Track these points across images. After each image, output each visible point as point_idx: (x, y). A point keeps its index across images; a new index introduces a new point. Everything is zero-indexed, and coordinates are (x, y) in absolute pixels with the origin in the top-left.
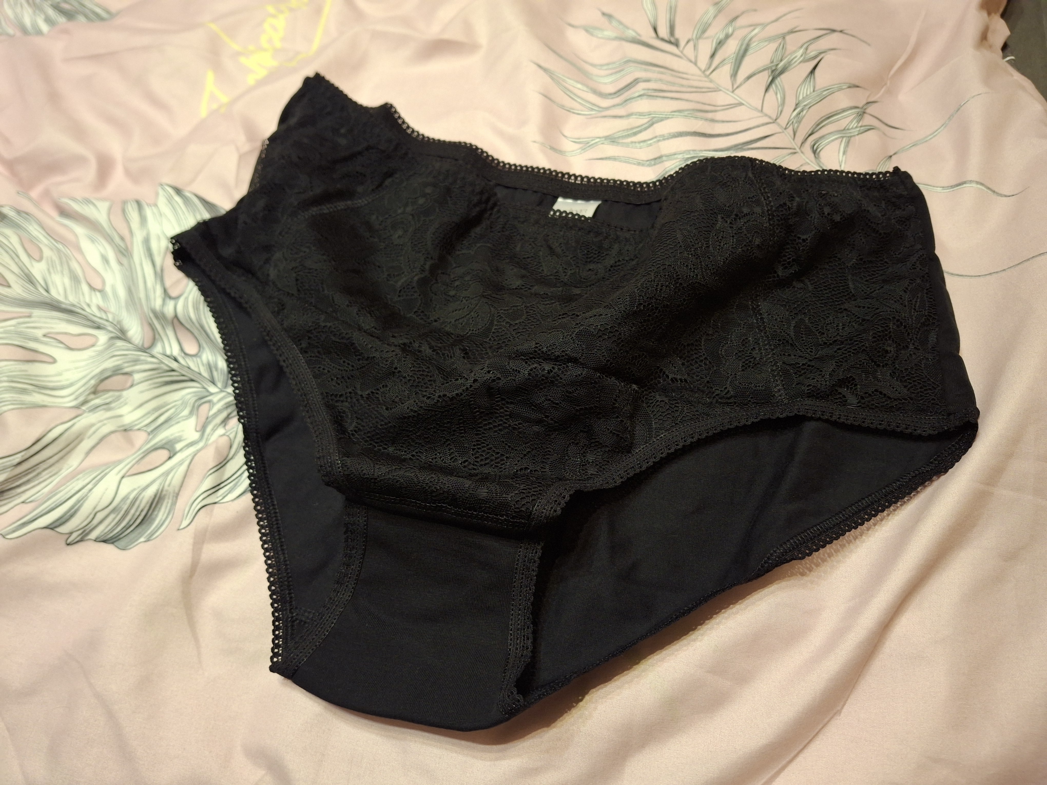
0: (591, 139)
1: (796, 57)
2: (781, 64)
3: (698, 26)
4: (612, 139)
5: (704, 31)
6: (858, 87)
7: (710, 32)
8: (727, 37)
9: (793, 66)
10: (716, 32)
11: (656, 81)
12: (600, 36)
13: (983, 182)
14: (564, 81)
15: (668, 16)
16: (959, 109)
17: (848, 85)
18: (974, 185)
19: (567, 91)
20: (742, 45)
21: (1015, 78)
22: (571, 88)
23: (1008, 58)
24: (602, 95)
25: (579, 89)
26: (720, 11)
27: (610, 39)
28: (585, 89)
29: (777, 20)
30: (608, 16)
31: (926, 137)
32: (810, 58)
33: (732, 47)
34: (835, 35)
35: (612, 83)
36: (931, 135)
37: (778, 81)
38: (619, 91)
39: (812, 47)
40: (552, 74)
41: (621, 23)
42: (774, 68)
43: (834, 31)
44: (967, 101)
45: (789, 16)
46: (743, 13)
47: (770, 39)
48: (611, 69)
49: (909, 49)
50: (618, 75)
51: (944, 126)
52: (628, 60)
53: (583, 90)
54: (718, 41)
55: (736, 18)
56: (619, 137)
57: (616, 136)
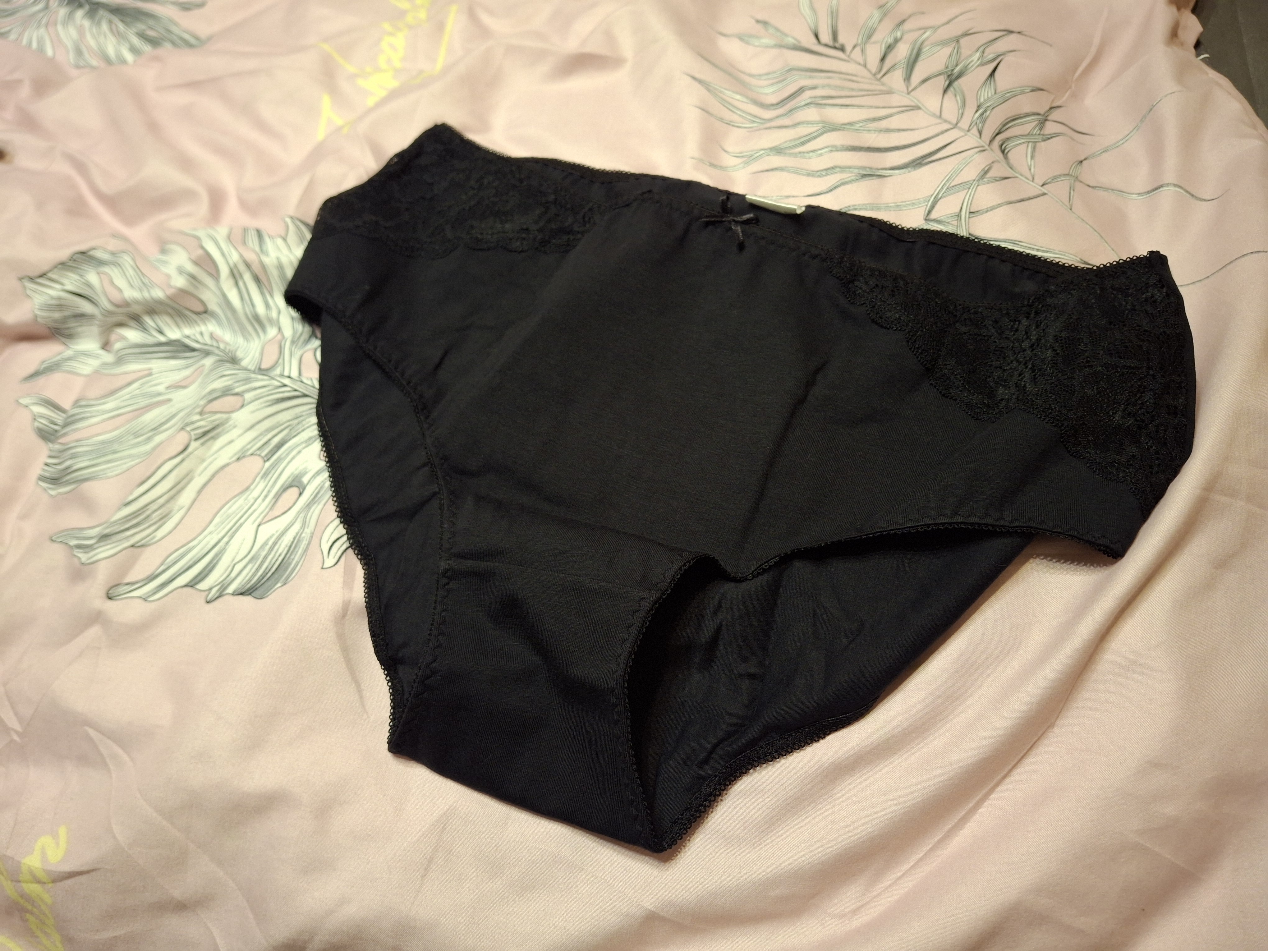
0: (754, 152)
1: (972, 61)
2: (957, 69)
3: (863, 31)
4: (778, 150)
5: (869, 37)
6: (1042, 90)
7: (876, 37)
8: (896, 41)
9: (970, 71)
10: (883, 36)
11: (823, 87)
12: (757, 44)
13: (1181, 185)
14: (721, 92)
15: (830, 22)
16: (1151, 109)
17: (1031, 88)
18: (1171, 188)
19: (725, 103)
20: (913, 49)
21: (1210, 75)
22: (730, 100)
23: (1202, 57)
24: (763, 106)
25: (738, 100)
26: (885, 15)
27: (768, 47)
28: (745, 100)
29: (948, 22)
30: (765, 23)
31: (1118, 142)
32: (989, 61)
33: (902, 51)
34: (1012, 37)
35: (773, 93)
36: (1122, 140)
37: (956, 84)
38: (782, 101)
39: (988, 51)
40: (708, 85)
41: (777, 30)
42: (949, 73)
43: (1011, 32)
44: (1160, 101)
45: (960, 18)
46: (910, 16)
47: (944, 43)
48: (772, 79)
49: (1093, 50)
50: (780, 85)
51: (1136, 129)
52: (790, 69)
53: (743, 102)
54: (887, 45)
55: (903, 22)
56: (785, 148)
57: (782, 146)
